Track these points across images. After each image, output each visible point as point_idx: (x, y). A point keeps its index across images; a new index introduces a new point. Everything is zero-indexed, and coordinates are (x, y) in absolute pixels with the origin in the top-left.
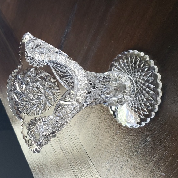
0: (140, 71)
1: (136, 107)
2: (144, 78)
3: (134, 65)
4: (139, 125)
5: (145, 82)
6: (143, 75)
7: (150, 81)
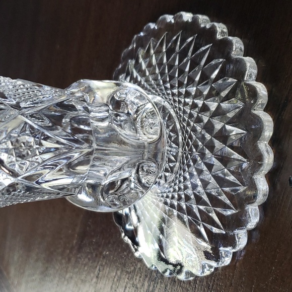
0: (197, 79)
1: (184, 207)
2: (208, 103)
3: (177, 63)
4: (214, 264)
5: (211, 117)
6: (206, 93)
7: (230, 115)
